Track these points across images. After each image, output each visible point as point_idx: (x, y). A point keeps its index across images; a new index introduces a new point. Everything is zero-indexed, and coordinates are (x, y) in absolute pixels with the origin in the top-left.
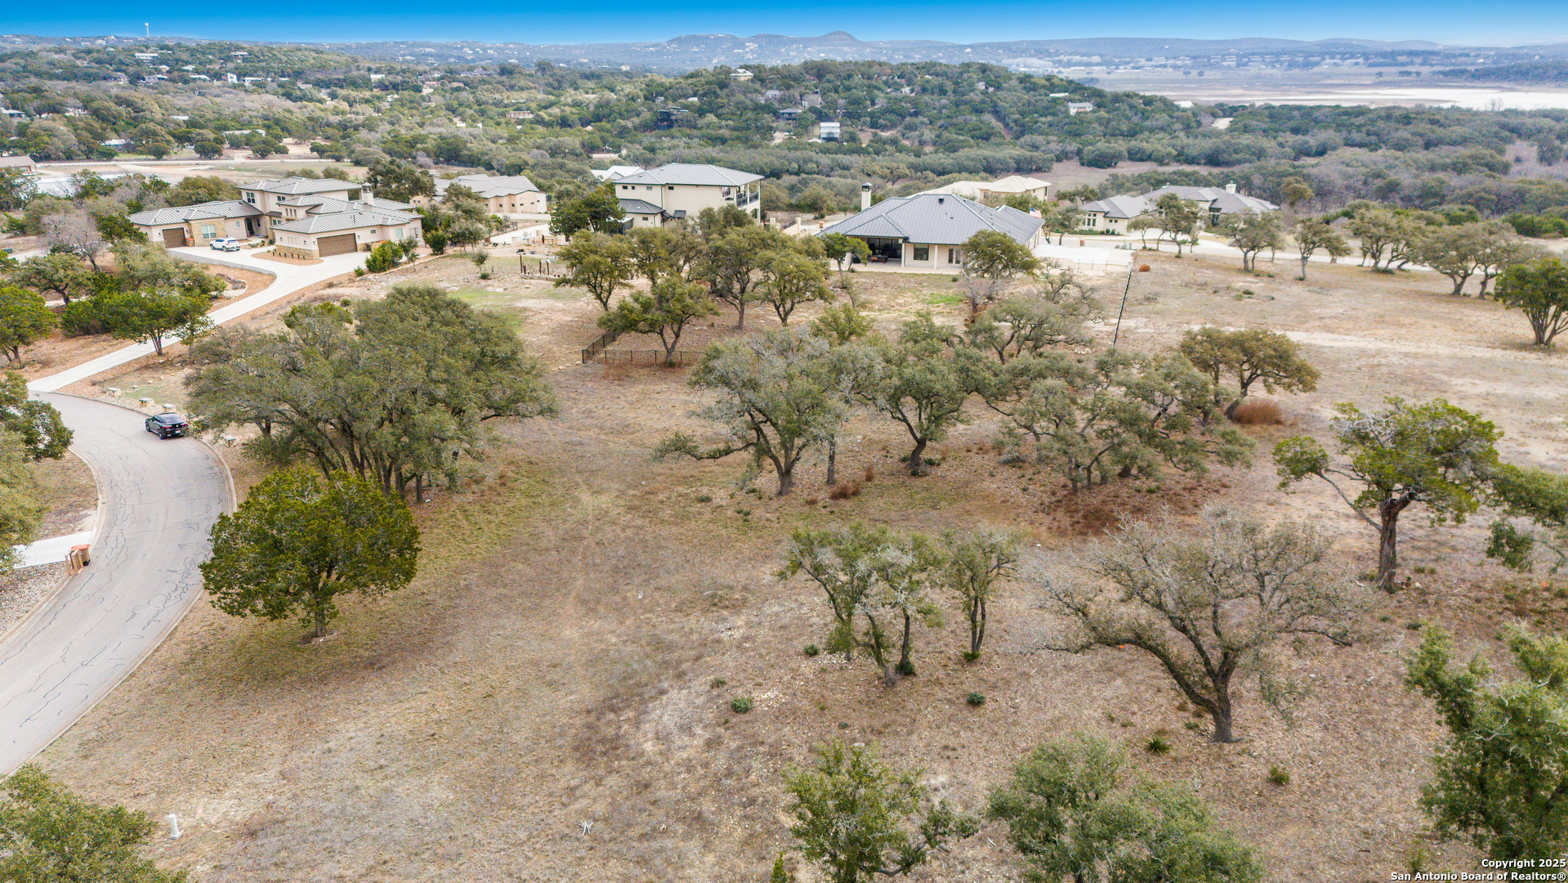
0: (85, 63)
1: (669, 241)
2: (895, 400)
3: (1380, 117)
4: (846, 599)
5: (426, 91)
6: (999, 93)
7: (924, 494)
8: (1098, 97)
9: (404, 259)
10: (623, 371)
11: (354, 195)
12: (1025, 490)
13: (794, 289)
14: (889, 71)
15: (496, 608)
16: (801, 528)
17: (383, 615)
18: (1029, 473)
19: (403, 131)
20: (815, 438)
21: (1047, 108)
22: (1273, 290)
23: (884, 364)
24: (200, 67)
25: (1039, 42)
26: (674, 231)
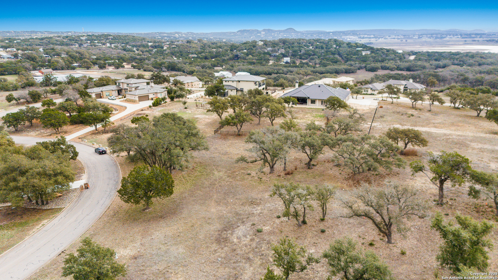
0: (66, 41)
1: (239, 99)
2: (303, 147)
3: (464, 56)
4: (288, 203)
5: (165, 48)
6: (340, 48)
7: (311, 174)
8: (372, 49)
9: (163, 102)
10: (226, 136)
11: (148, 84)
12: (340, 174)
13: (275, 114)
14: (306, 42)
15: (193, 203)
16: (276, 183)
17: (163, 204)
18: (342, 169)
19: (158, 61)
20: (281, 158)
21: (355, 53)
22: (420, 114)
23: (300, 137)
24: (99, 42)
25: (354, 31)
26: (240, 96)
